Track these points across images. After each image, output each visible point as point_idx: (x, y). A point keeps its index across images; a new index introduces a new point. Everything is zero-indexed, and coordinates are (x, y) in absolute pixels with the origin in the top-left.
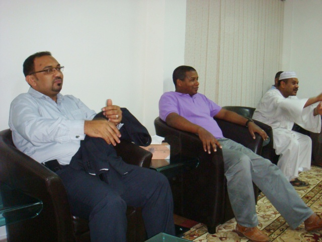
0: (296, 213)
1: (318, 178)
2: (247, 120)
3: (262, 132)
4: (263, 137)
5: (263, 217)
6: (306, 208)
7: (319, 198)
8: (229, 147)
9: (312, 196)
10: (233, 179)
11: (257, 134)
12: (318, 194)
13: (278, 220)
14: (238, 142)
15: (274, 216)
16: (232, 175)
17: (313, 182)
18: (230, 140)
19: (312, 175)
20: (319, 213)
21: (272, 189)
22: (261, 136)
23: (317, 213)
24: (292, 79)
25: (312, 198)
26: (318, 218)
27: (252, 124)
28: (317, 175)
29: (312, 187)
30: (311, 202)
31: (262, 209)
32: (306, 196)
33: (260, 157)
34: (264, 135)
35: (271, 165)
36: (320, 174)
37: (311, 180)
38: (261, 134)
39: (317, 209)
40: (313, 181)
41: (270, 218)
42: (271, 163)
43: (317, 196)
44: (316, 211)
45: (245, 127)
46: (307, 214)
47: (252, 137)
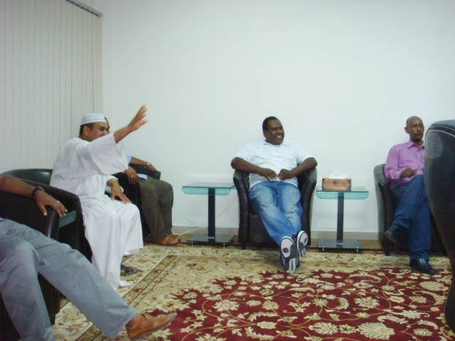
0: (112, 316)
1: (154, 260)
2: (34, 188)
3: (57, 204)
4: (59, 211)
5: (70, 329)
6: (126, 307)
7: (152, 289)
8: (5, 232)
9: (143, 287)
10: (8, 280)
11: (49, 208)
12: (153, 284)
13: (91, 330)
14: (21, 222)
15: (86, 324)
16: (6, 274)
17: (146, 268)
18: (8, 220)
19: (147, 258)
20: (151, 309)
21: (75, 287)
22: (56, 210)
23: (147, 310)
24: (99, 123)
25: (143, 290)
26: (143, 319)
27: (42, 194)
28: (153, 257)
29: (145, 275)
30: (141, 296)
31: (70, 317)
32: (135, 289)
33: (55, 241)
34: (60, 208)
35: (71, 252)
36: (158, 254)
37: (144, 265)
38: (54, 208)
39: (148, 305)
40: (147, 265)
41: (80, 329)
42: (71, 249)
43: (150, 287)
44: (146, 308)
45: (32, 199)
46: (128, 315)
47: (42, 213)
